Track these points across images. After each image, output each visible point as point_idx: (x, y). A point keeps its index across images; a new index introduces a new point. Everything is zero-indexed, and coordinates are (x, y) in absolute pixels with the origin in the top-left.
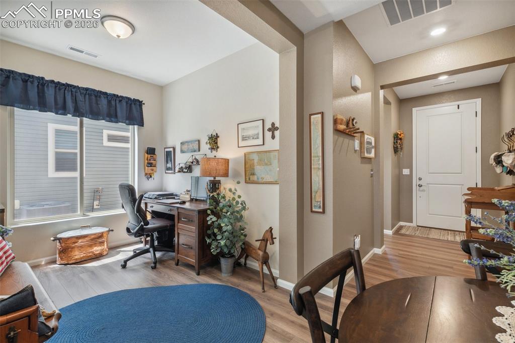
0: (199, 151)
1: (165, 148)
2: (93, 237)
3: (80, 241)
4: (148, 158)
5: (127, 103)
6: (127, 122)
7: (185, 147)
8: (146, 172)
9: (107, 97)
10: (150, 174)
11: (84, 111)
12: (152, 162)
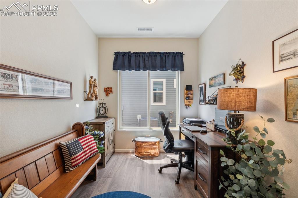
0: (224, 84)
1: (199, 85)
2: (150, 143)
3: (144, 144)
4: (186, 93)
5: (172, 56)
6: (172, 69)
7: (213, 82)
8: (185, 103)
9: (161, 55)
10: (188, 104)
11: (148, 67)
12: (189, 96)
